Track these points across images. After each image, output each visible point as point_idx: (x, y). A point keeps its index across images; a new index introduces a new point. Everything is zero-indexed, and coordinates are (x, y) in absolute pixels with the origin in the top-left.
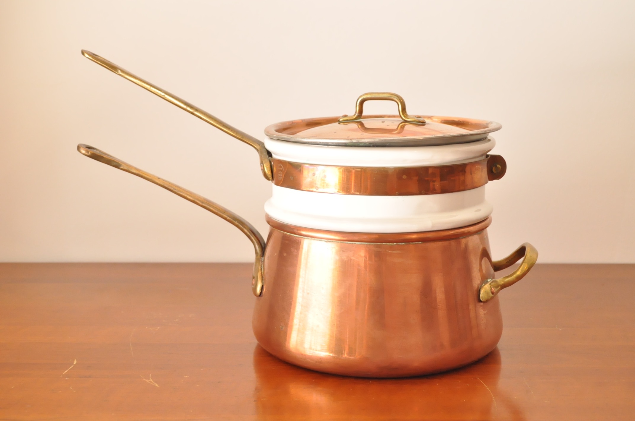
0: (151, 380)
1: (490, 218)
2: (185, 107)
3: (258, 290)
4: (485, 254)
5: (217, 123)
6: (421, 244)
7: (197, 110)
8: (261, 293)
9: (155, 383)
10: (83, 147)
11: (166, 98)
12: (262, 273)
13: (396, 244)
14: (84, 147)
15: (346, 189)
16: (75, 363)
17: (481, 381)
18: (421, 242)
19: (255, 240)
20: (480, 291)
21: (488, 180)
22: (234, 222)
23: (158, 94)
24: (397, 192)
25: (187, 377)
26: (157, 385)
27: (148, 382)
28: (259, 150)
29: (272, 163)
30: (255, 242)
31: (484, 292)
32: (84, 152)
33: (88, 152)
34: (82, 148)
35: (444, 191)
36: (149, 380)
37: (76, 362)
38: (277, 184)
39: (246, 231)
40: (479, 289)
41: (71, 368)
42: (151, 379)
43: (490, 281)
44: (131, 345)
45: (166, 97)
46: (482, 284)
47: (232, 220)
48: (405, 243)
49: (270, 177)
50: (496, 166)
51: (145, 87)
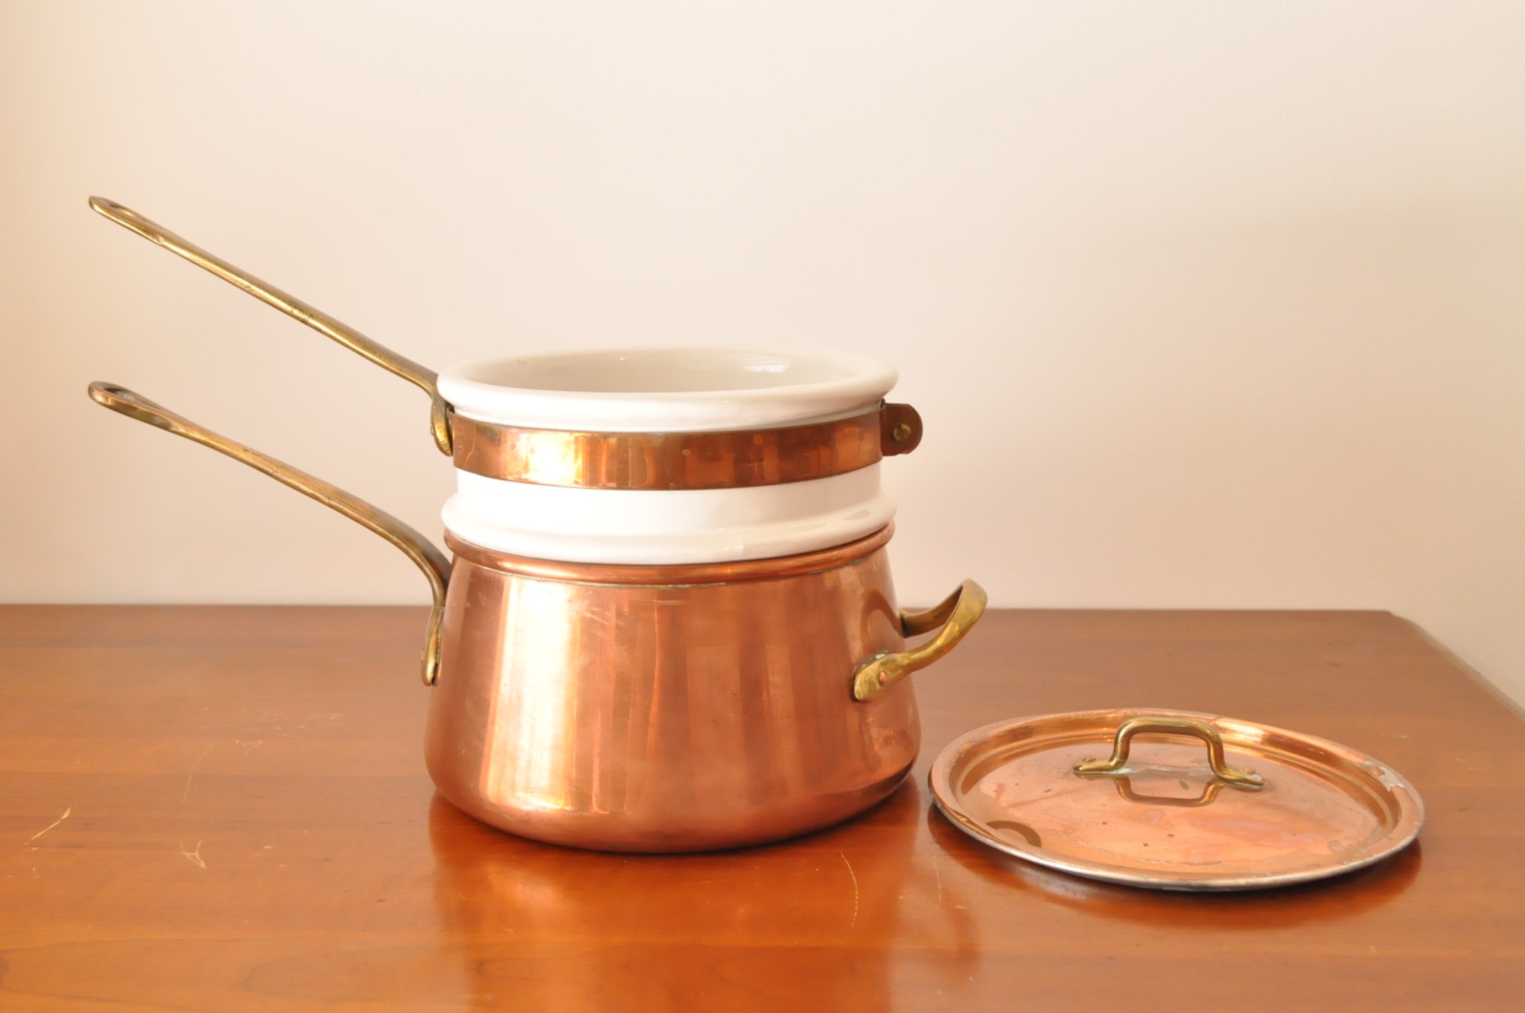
0: (197, 854)
1: (890, 526)
2: (289, 308)
3: (429, 674)
4: (878, 601)
5: (352, 342)
6: (722, 586)
7: (314, 314)
8: (434, 679)
9: (201, 861)
10: (100, 391)
11: (252, 292)
12: (437, 639)
13: (672, 588)
14: (102, 388)
15: (592, 479)
16: (66, 815)
17: (845, 860)
18: (723, 584)
19: (431, 572)
20: (854, 678)
21: (881, 454)
22: (391, 536)
23: (237, 284)
24: (671, 484)
25: (268, 847)
26: (203, 865)
27: (189, 858)
28: (432, 394)
29: (450, 422)
30: (432, 577)
31: (863, 681)
32: (100, 399)
33: (107, 398)
34: (95, 390)
35: (786, 478)
36: (193, 854)
37: (70, 814)
38: (460, 464)
39: (413, 554)
40: (852, 675)
41: (53, 826)
42: (197, 852)
43: (882, 657)
44: (190, 779)
45: (252, 290)
46: (862, 665)
47: (387, 533)
48: (691, 585)
49: (448, 450)
50: (899, 427)
51: (213, 271)
